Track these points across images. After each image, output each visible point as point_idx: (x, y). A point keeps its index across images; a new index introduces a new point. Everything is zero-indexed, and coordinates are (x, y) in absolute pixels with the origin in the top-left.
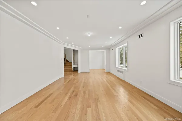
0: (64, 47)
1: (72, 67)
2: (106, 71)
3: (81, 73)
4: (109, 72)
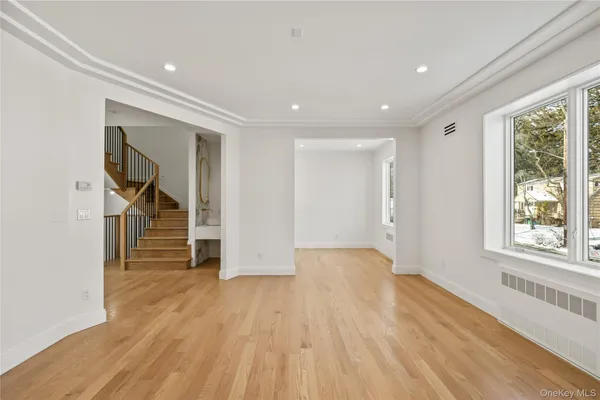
0: (107, 100)
1: (191, 241)
2: (395, 268)
3: (240, 278)
4: (418, 277)
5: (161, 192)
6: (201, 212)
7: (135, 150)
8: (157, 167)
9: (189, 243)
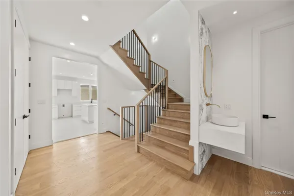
5: (170, 90)
6: (204, 107)
7: (155, 63)
8: (167, 71)
9: (191, 143)
